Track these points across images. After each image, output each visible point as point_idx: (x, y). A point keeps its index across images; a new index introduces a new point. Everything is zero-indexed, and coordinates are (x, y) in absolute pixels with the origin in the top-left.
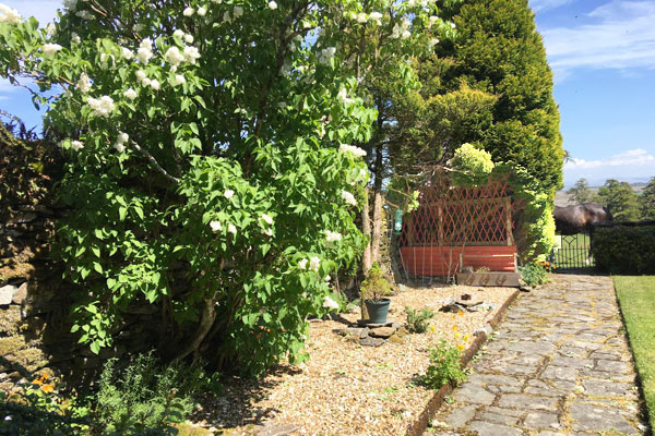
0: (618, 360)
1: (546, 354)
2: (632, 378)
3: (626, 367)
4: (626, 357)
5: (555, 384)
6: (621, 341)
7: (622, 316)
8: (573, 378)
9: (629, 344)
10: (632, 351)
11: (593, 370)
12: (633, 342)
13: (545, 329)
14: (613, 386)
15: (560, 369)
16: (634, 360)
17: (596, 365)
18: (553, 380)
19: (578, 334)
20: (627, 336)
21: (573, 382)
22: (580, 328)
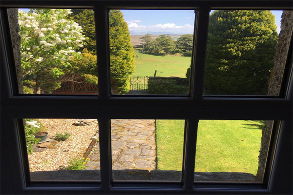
0: (151, 149)
1: (122, 148)
2: (154, 158)
3: (153, 153)
4: (154, 148)
5: (124, 164)
6: (153, 138)
7: (155, 124)
8: (132, 160)
9: (156, 141)
10: (156, 144)
11: (140, 155)
12: (157, 140)
13: (123, 133)
14: (147, 163)
15: (127, 156)
16: (156, 149)
17: (142, 152)
18: (124, 162)
19: (136, 135)
20: (156, 136)
21: (131, 162)
22: (138, 131)
